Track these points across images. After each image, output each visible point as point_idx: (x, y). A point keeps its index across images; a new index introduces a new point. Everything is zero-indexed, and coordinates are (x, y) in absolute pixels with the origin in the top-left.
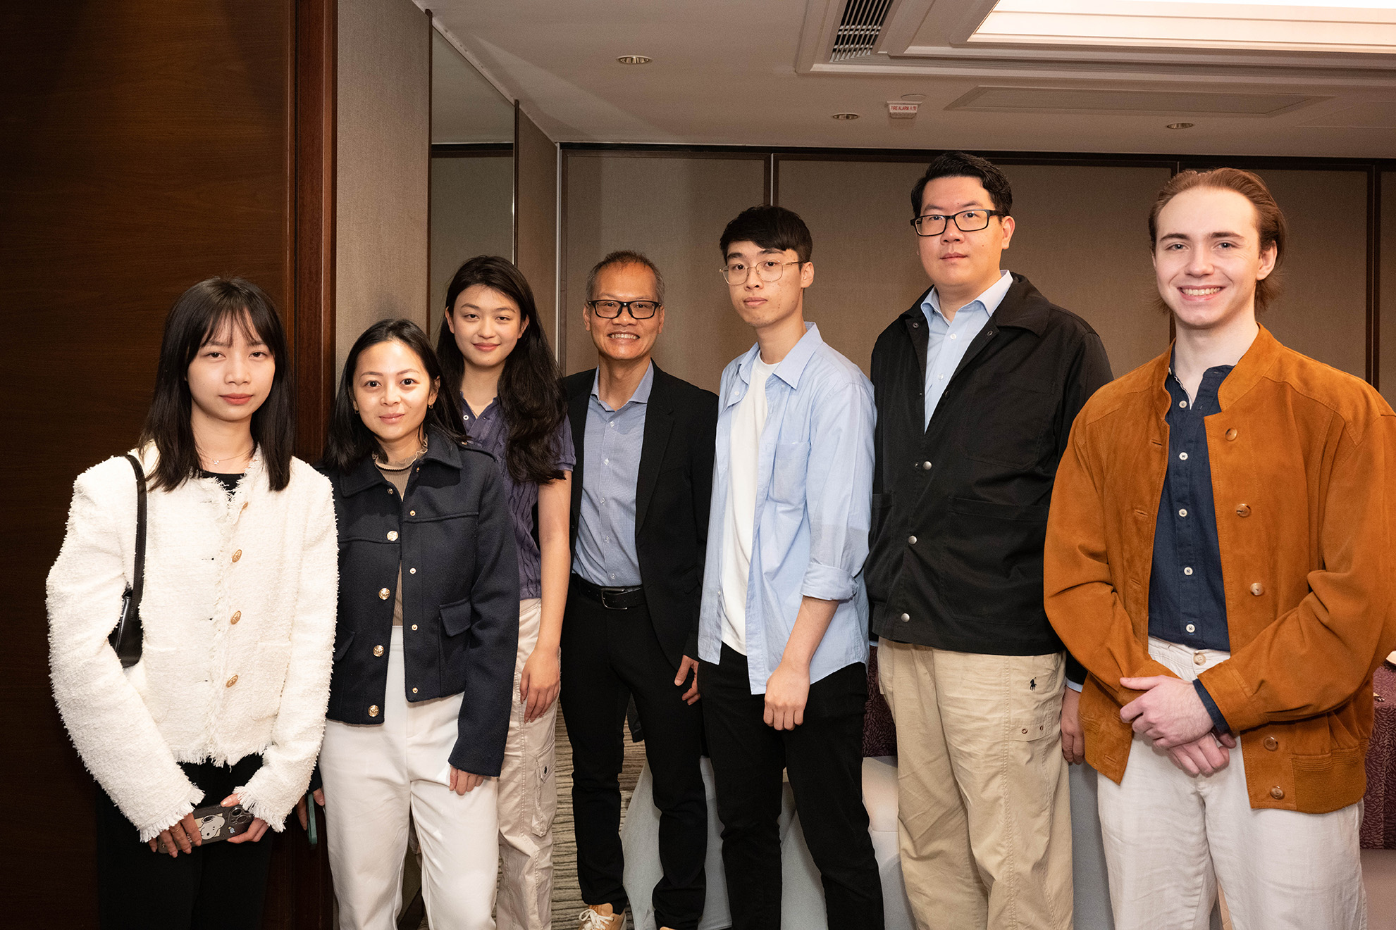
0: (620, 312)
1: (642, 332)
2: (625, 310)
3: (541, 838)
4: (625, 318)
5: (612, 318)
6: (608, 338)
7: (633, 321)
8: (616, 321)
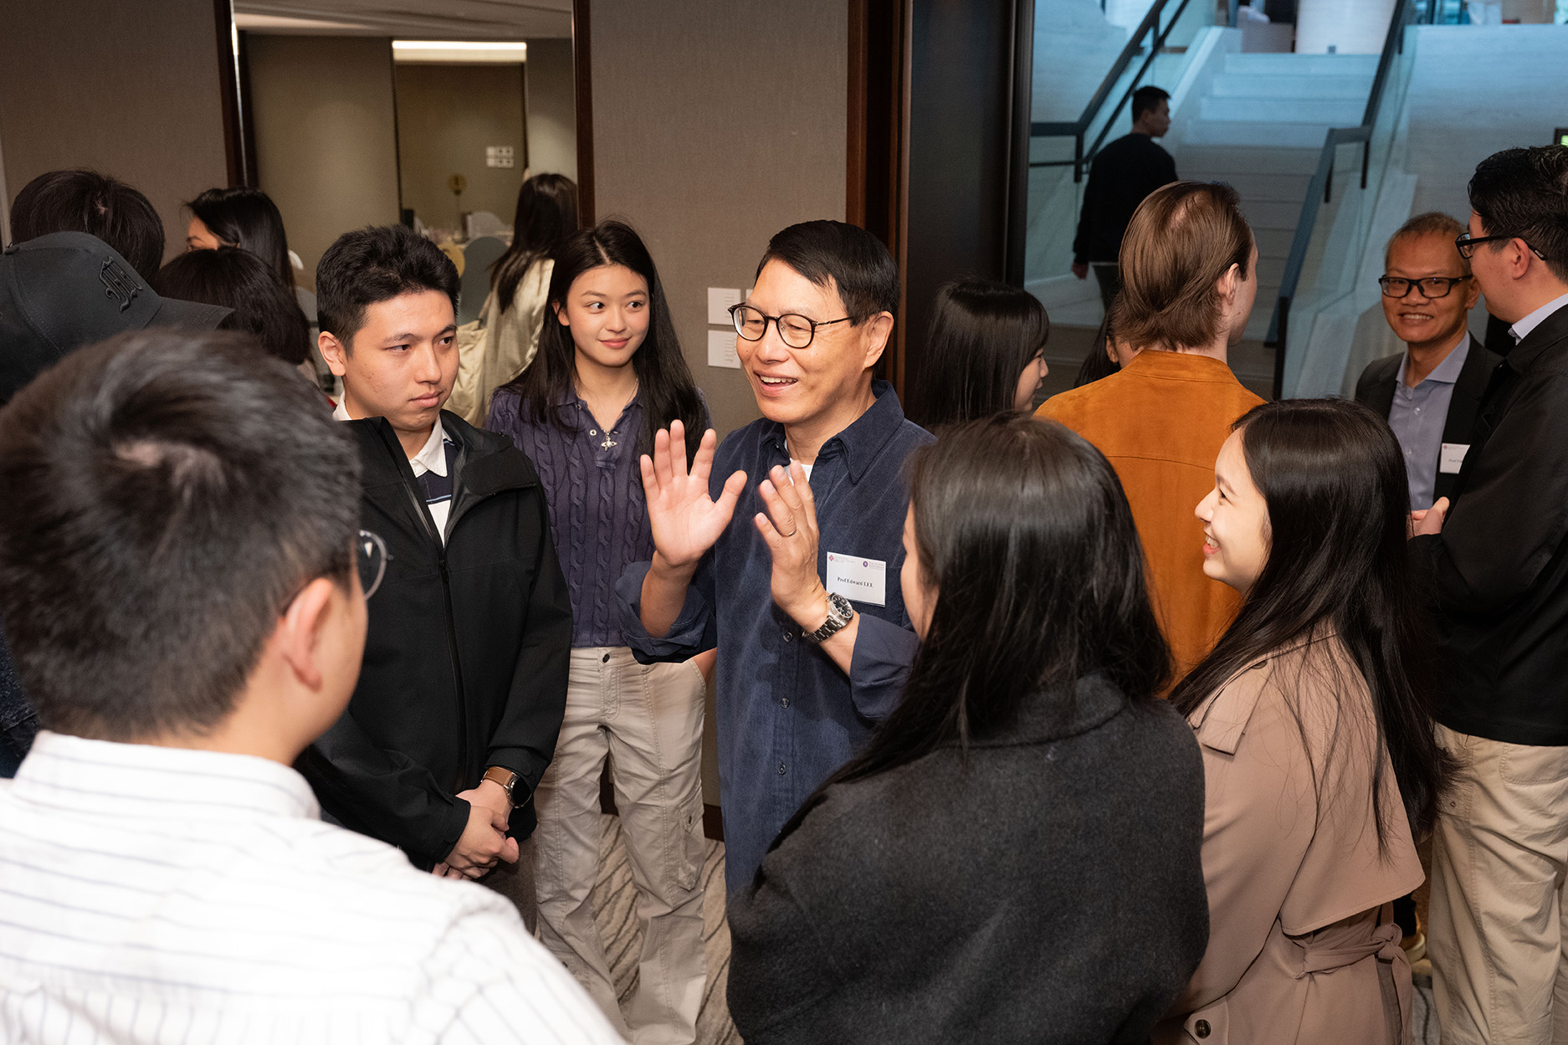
0: (1409, 290)
1: (1436, 312)
2: (1415, 289)
3: (689, 891)
4: (1415, 297)
5: (1400, 298)
6: (1398, 317)
7: (1424, 300)
8: (1404, 301)
